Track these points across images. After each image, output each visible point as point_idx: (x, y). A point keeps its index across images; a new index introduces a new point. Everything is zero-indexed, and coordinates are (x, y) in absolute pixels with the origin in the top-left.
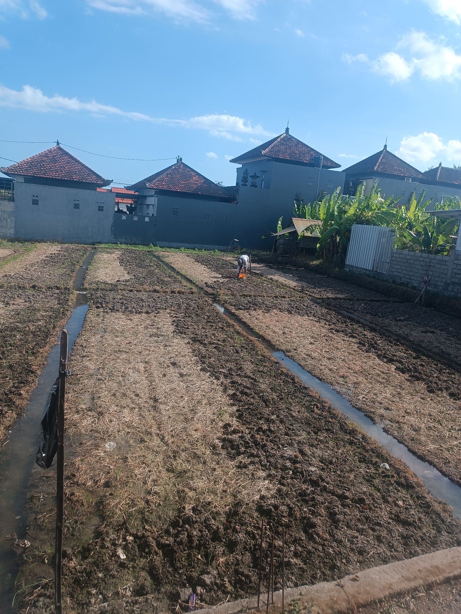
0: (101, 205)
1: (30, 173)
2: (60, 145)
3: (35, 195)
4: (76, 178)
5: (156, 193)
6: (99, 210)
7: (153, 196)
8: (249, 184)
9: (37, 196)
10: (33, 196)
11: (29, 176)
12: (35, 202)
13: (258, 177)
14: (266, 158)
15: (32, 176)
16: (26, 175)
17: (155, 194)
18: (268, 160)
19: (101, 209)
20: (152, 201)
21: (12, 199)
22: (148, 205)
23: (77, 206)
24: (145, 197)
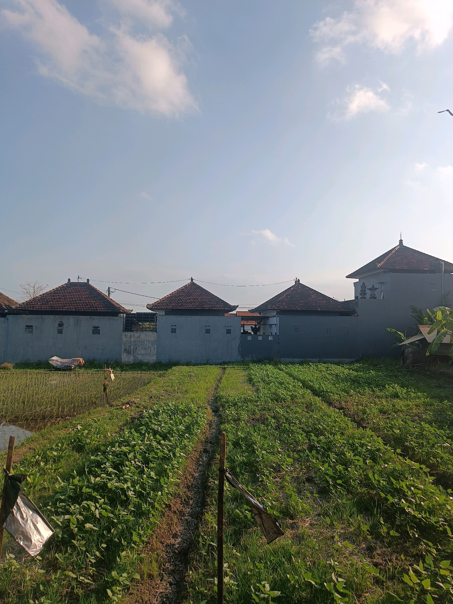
0: (229, 328)
1: (170, 307)
2: (194, 281)
3: (174, 325)
4: (206, 307)
5: (277, 313)
6: (227, 333)
7: (275, 316)
8: (368, 296)
9: (175, 326)
10: (172, 326)
11: (169, 309)
12: (174, 331)
13: (377, 289)
14: (383, 270)
15: (171, 309)
16: (166, 309)
17: (276, 315)
18: (385, 272)
19: (229, 332)
20: (274, 320)
21: (155, 330)
22: (271, 325)
23: (208, 331)
24: (267, 318)
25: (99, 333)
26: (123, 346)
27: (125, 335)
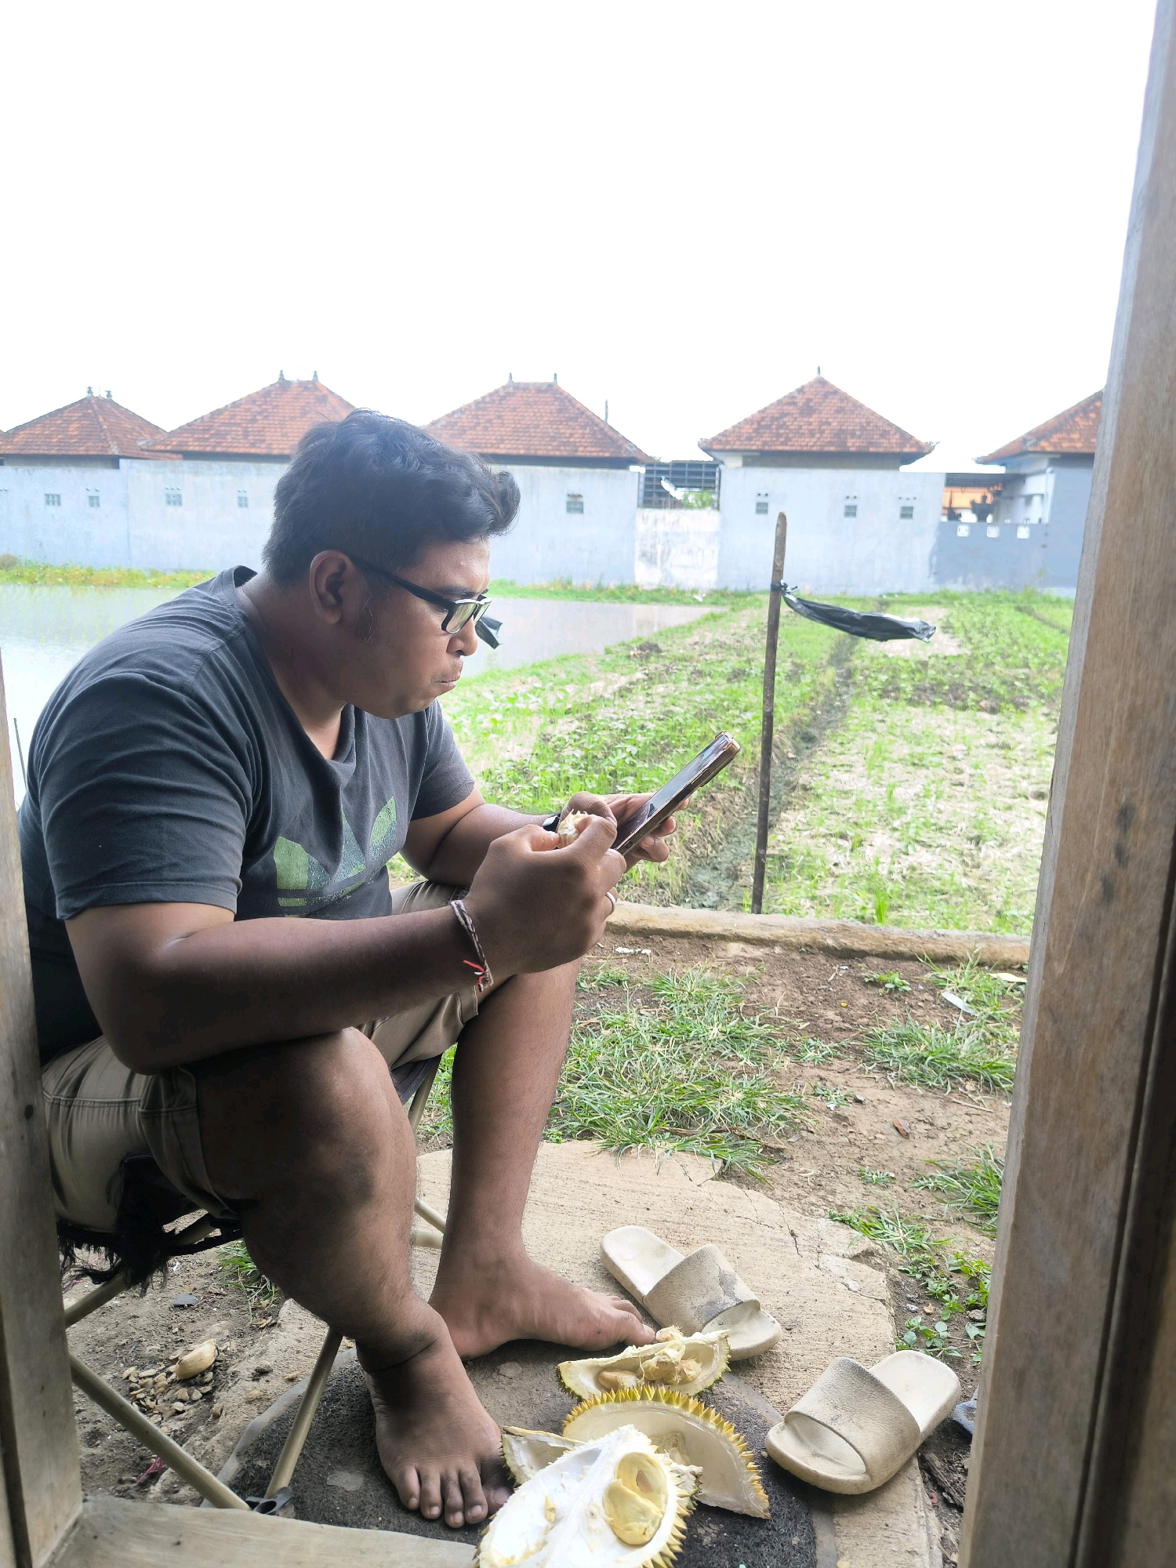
0: (908, 504)
1: (756, 445)
2: (824, 375)
3: (763, 493)
4: (853, 445)
5: (1052, 462)
6: (903, 516)
9: (767, 495)
10: (759, 494)
11: (754, 450)
12: (762, 508)
15: (760, 450)
16: (745, 451)
17: (1049, 467)
19: (907, 513)
20: (1041, 484)
22: (1029, 497)
23: (851, 511)
24: (1022, 477)
25: (581, 511)
26: (637, 544)
27: (643, 518)
